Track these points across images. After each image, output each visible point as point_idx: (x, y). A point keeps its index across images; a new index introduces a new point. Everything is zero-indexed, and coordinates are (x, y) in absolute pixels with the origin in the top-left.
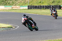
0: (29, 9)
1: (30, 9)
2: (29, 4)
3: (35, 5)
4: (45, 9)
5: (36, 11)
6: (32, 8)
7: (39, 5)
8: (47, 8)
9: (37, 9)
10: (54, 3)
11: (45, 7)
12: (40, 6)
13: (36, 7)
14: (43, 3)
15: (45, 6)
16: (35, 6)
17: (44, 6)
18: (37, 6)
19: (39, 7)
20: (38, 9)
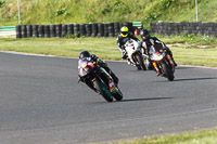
0: (19, 36)
1: (26, 36)
2: (22, 19)
3: (43, 24)
4: (79, 36)
5: (47, 43)
6: (31, 36)
7: (57, 23)
8: (85, 33)
9: (49, 36)
10: (107, 14)
11: (78, 30)
12: (60, 26)
13: (44, 31)
14: (68, 14)
15: (78, 26)
16: (43, 27)
17: (72, 26)
18: (48, 27)
19: (54, 30)
20: (52, 38)
